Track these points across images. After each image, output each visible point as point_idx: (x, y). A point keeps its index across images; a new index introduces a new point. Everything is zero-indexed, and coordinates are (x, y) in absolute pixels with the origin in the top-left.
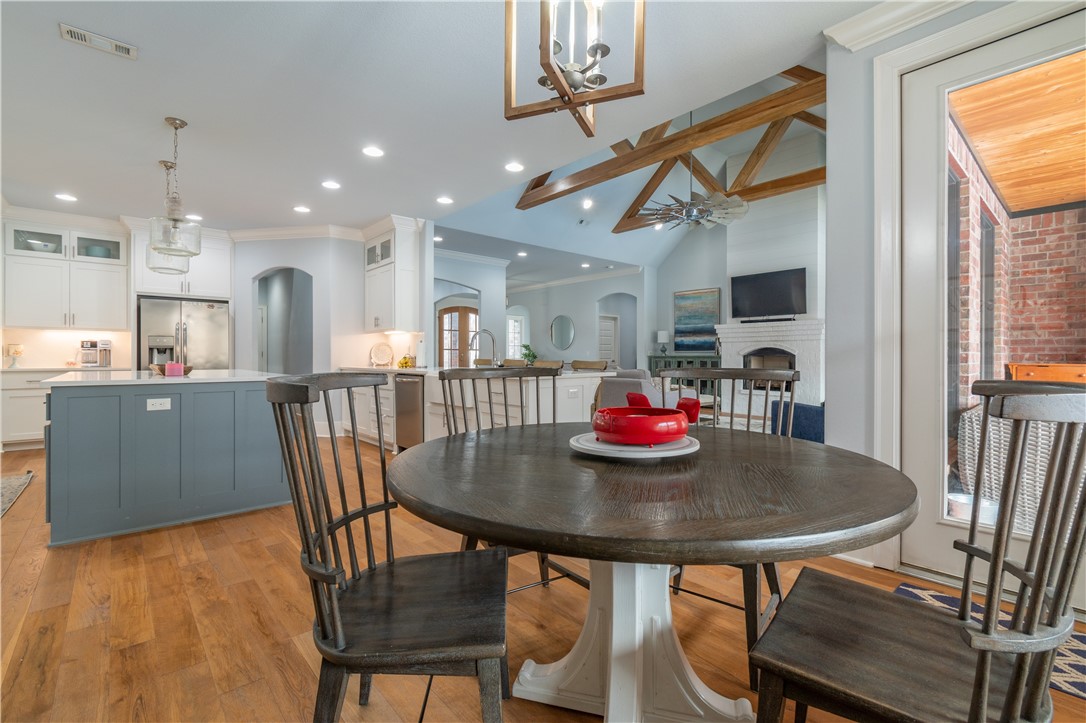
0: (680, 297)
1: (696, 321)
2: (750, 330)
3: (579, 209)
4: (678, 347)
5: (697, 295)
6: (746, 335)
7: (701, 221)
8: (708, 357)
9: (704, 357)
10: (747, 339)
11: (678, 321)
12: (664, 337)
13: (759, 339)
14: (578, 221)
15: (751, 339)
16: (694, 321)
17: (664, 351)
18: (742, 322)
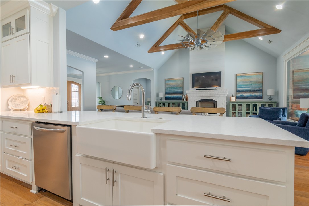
0: (167, 80)
1: (174, 89)
2: (200, 93)
3: (138, 38)
4: (167, 98)
5: (174, 80)
6: (198, 94)
7: (202, 46)
8: (181, 102)
9: (179, 102)
10: (199, 96)
11: (167, 89)
12: (162, 95)
13: (203, 96)
14: (136, 44)
15: (200, 96)
16: (173, 89)
17: (161, 100)
18: (197, 90)
